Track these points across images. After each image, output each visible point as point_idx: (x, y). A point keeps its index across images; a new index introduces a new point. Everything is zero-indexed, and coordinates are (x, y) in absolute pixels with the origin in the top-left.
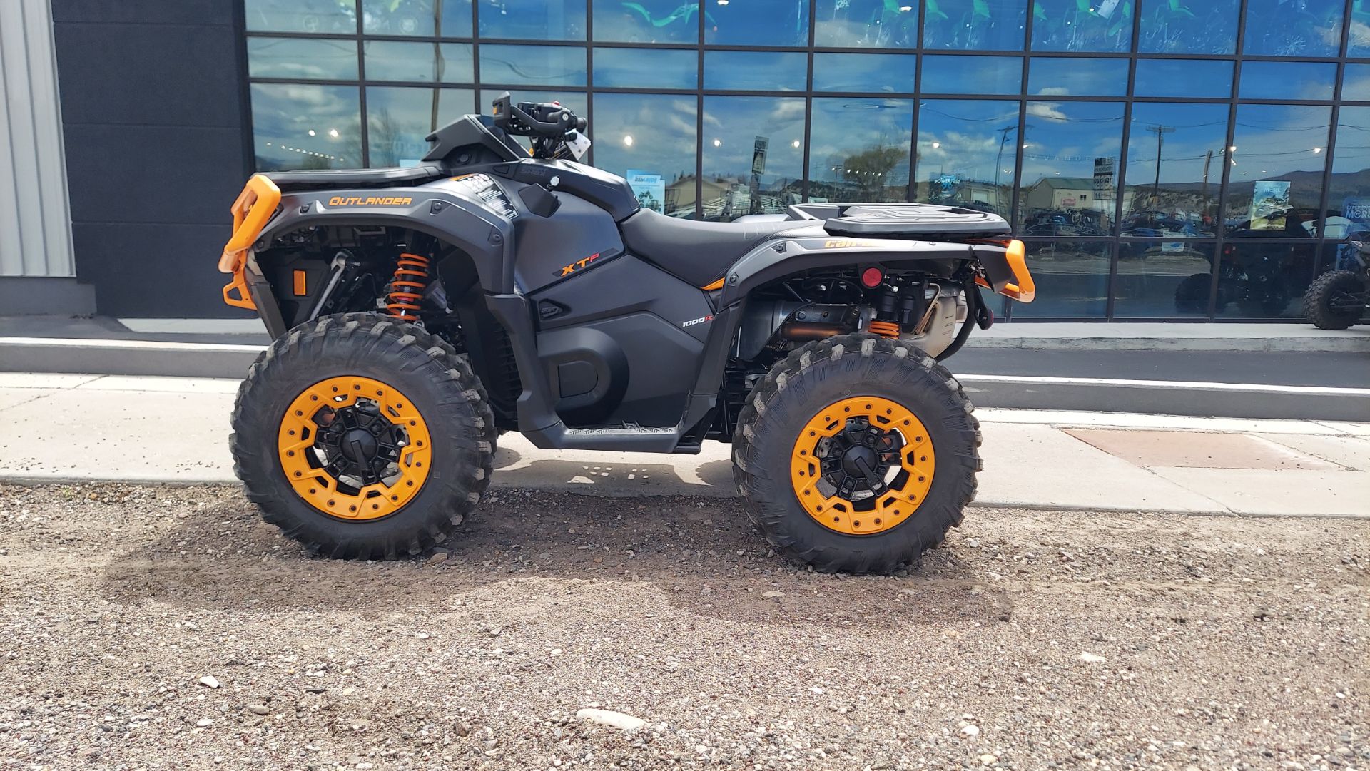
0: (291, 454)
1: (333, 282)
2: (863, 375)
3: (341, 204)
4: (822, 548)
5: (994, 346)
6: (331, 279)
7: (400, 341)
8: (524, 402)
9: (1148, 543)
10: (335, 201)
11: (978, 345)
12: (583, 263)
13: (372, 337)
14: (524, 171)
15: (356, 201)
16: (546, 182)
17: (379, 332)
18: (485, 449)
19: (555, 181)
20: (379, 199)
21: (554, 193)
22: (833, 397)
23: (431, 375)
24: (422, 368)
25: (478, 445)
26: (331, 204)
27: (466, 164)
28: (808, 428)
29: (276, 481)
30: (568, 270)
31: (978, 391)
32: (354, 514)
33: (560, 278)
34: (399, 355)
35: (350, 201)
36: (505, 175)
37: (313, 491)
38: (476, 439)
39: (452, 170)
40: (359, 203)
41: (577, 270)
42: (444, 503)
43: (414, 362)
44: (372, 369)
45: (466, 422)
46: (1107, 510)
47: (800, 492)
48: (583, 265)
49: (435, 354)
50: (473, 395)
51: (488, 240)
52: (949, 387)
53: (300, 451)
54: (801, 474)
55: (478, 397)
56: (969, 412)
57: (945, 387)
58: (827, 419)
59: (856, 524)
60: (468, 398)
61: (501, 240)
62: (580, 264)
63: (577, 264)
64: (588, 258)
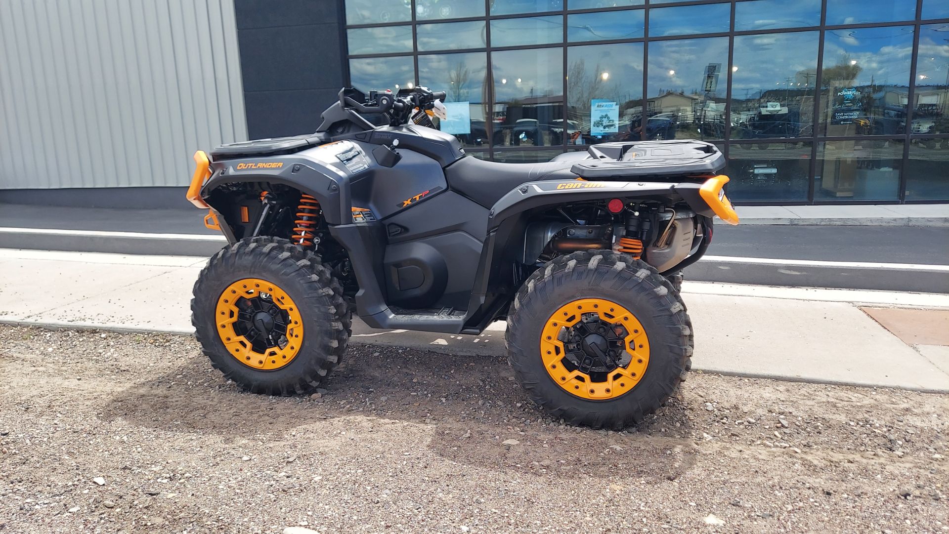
0: (224, 326)
1: (264, 213)
2: (589, 283)
3: (244, 168)
4: (566, 408)
5: (884, 224)
6: (263, 212)
7: (280, 256)
8: (359, 297)
9: (866, 416)
10: (240, 166)
11: (869, 224)
12: (417, 197)
13: (264, 253)
14: (376, 137)
15: (252, 166)
16: (390, 144)
17: (268, 250)
18: (337, 327)
19: (396, 142)
20: (264, 164)
21: (397, 150)
22: (569, 298)
23: (299, 279)
24: (293, 274)
25: (331, 325)
26: (238, 168)
27: (342, 133)
28: (552, 320)
29: (216, 343)
30: (408, 202)
31: (799, 274)
32: (262, 365)
33: (402, 208)
34: (280, 265)
35: (249, 166)
36: (363, 140)
37: (238, 350)
38: (330, 321)
39: (332, 138)
40: (253, 167)
41: (414, 203)
42: (313, 362)
43: (288, 270)
44: (264, 274)
45: (323, 309)
46: (846, 384)
47: (548, 366)
48: (418, 199)
49: (302, 264)
50: (327, 291)
51: (328, 189)
52: (658, 293)
53: (230, 325)
54: (549, 353)
55: (332, 293)
56: (675, 312)
57: (655, 292)
58: (566, 314)
59: (592, 391)
60: (324, 294)
61: (337, 189)
62: (416, 198)
63: (414, 198)
64: (421, 194)
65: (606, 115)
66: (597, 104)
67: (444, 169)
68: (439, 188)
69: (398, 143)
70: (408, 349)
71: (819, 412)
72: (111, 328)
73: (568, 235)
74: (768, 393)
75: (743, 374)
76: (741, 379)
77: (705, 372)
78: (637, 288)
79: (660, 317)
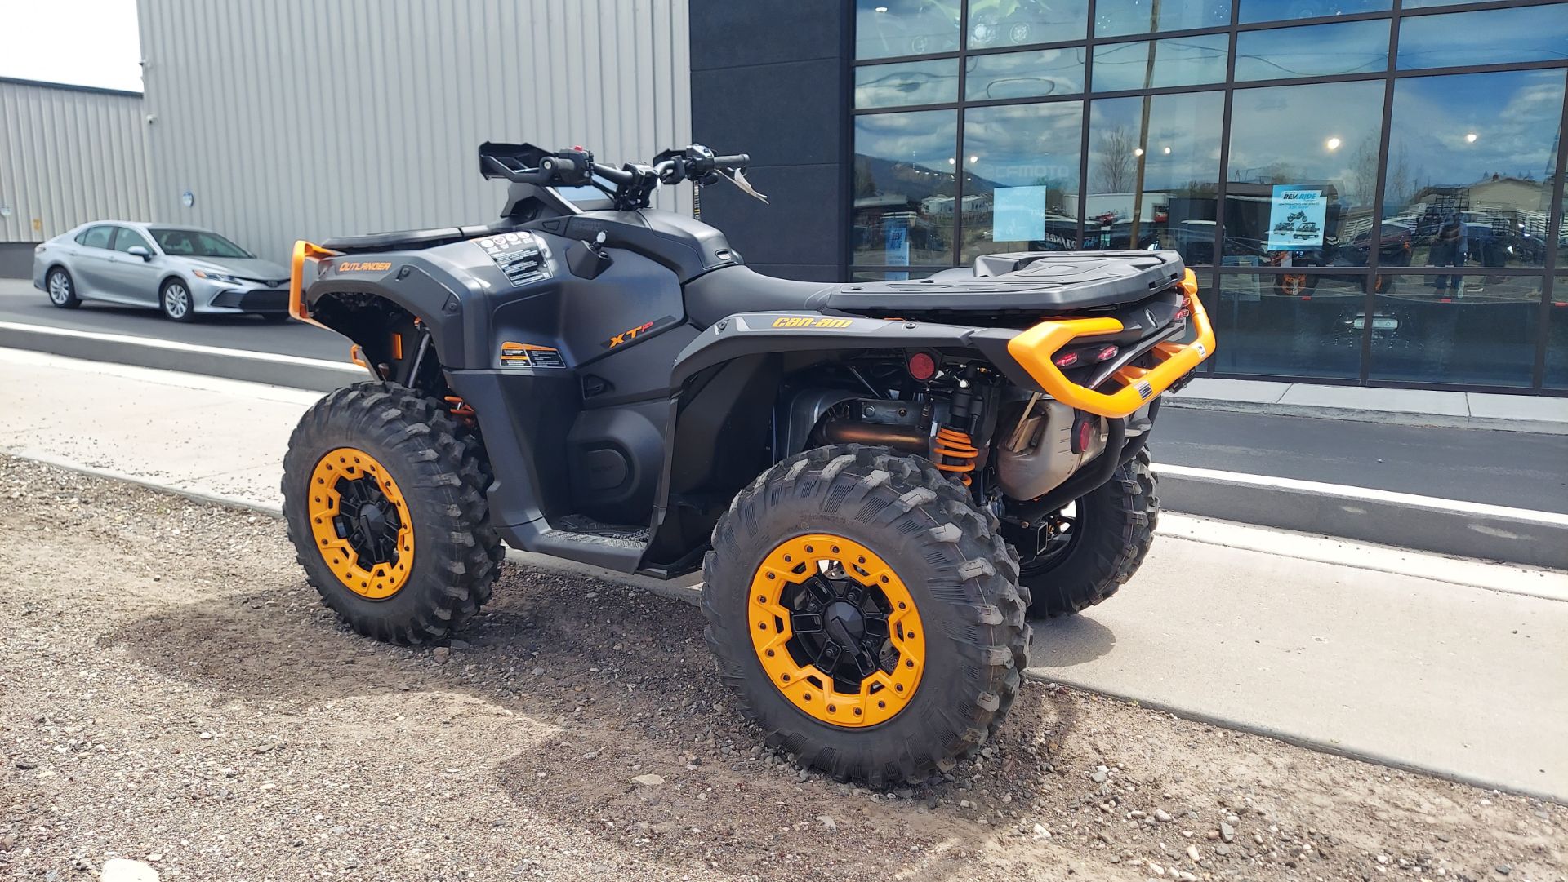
0: (319, 521)
2: (821, 505)
3: (347, 269)
4: (787, 733)
6: (420, 344)
7: (384, 415)
8: (492, 492)
10: (343, 267)
12: (633, 332)
13: (363, 409)
14: (575, 226)
15: (355, 267)
16: (591, 239)
17: (371, 403)
18: (461, 541)
19: (601, 237)
20: (370, 264)
21: (604, 251)
22: (790, 530)
23: (408, 454)
24: (400, 446)
25: (450, 536)
26: (341, 270)
28: (766, 567)
29: (310, 547)
30: (617, 340)
32: (364, 590)
33: (608, 350)
34: (383, 429)
35: (352, 266)
36: (555, 232)
37: (336, 562)
38: (451, 528)
40: (357, 268)
41: (628, 341)
42: (427, 594)
43: (394, 439)
44: (364, 442)
45: (438, 509)
46: (1435, 775)
47: (761, 651)
48: (633, 336)
49: (415, 431)
50: (449, 479)
51: (443, 309)
52: (936, 536)
53: (328, 519)
54: (763, 627)
55: (457, 482)
56: (969, 577)
57: (931, 535)
58: (788, 559)
59: (832, 709)
60: (441, 483)
61: (459, 309)
62: (631, 334)
63: (628, 333)
64: (640, 328)
65: (1301, 214)
66: (1284, 193)
67: (682, 286)
68: (670, 318)
69: (604, 238)
70: (647, 593)
71: (1328, 821)
72: (266, 509)
73: (864, 416)
74: (1245, 766)
75: (1219, 721)
76: (1209, 731)
77: (1144, 705)
78: (900, 522)
79: (938, 584)
